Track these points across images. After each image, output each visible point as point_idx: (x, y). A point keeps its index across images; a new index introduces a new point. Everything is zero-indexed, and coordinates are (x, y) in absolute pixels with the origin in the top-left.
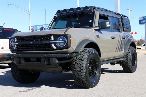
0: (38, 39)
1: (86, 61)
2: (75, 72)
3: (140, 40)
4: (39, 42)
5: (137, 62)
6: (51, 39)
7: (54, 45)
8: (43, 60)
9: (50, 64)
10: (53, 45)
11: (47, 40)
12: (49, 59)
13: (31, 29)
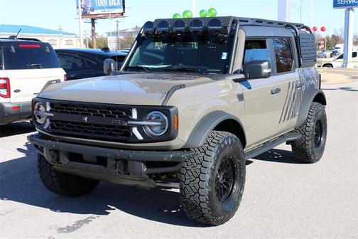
0: (100, 112)
1: (213, 168)
2: (187, 192)
3: (331, 37)
4: (104, 120)
5: (325, 138)
6: (131, 116)
7: (138, 129)
8: (111, 163)
9: (129, 174)
10: (135, 131)
11: (121, 117)
12: (125, 162)
13: (80, 7)
